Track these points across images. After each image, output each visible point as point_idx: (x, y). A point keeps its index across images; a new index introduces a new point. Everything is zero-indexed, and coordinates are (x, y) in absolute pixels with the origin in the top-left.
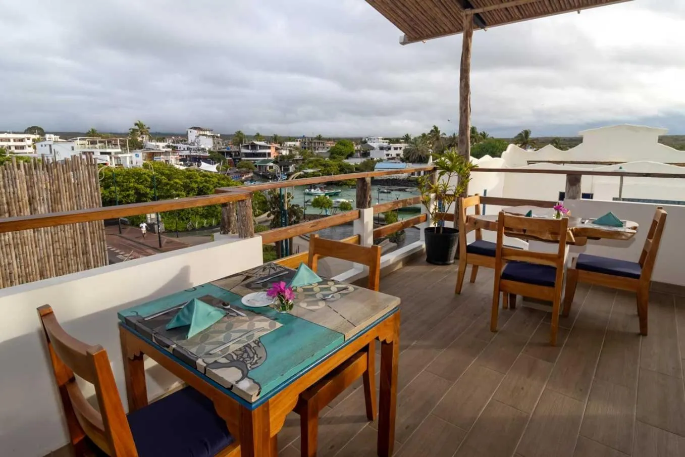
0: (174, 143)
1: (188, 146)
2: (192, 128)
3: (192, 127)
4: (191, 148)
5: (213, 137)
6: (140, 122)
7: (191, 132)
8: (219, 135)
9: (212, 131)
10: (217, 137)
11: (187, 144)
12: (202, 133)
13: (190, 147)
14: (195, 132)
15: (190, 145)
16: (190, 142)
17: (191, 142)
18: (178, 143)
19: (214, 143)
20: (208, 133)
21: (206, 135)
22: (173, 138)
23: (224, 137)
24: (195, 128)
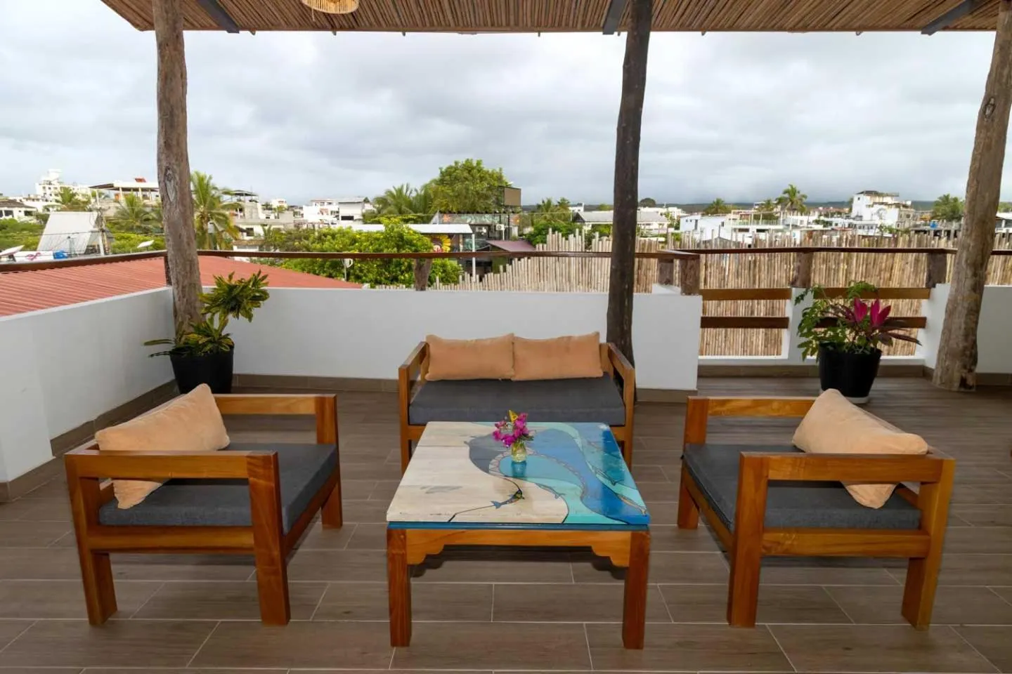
0: (826, 216)
1: (851, 221)
2: (862, 193)
3: (862, 191)
4: (855, 225)
5: (897, 206)
6: (792, 186)
7: (859, 199)
8: (909, 203)
9: (898, 196)
10: (905, 206)
11: (848, 217)
12: (877, 199)
13: (855, 222)
14: (867, 199)
15: (854, 219)
16: (853, 214)
17: (855, 215)
18: (832, 216)
19: (900, 216)
20: (888, 200)
21: (886, 204)
22: (821, 208)
23: (917, 205)
24: (868, 193)
